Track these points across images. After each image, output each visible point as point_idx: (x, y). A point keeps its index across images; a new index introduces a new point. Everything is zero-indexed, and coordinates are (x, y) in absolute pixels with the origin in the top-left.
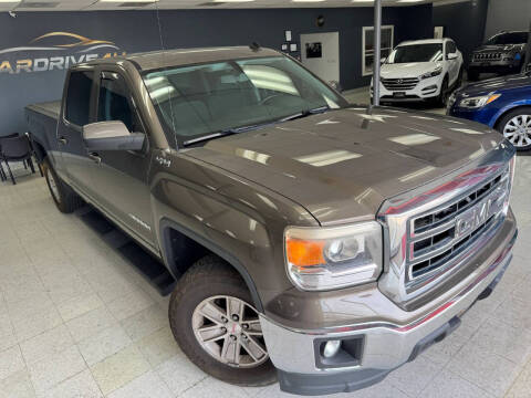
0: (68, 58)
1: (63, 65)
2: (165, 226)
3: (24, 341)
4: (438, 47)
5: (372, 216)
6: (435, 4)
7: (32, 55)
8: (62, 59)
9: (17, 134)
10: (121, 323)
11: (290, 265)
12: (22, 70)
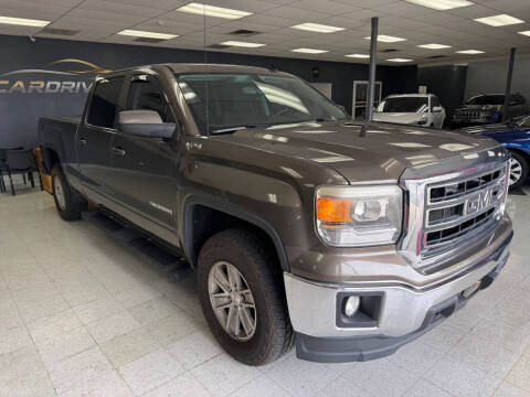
0: (79, 84)
1: (74, 89)
2: (192, 203)
3: (30, 322)
4: (424, 101)
5: (395, 181)
6: (419, 66)
7: (46, 78)
8: (73, 84)
9: (22, 148)
10: (129, 310)
11: (319, 222)
12: (35, 91)
